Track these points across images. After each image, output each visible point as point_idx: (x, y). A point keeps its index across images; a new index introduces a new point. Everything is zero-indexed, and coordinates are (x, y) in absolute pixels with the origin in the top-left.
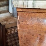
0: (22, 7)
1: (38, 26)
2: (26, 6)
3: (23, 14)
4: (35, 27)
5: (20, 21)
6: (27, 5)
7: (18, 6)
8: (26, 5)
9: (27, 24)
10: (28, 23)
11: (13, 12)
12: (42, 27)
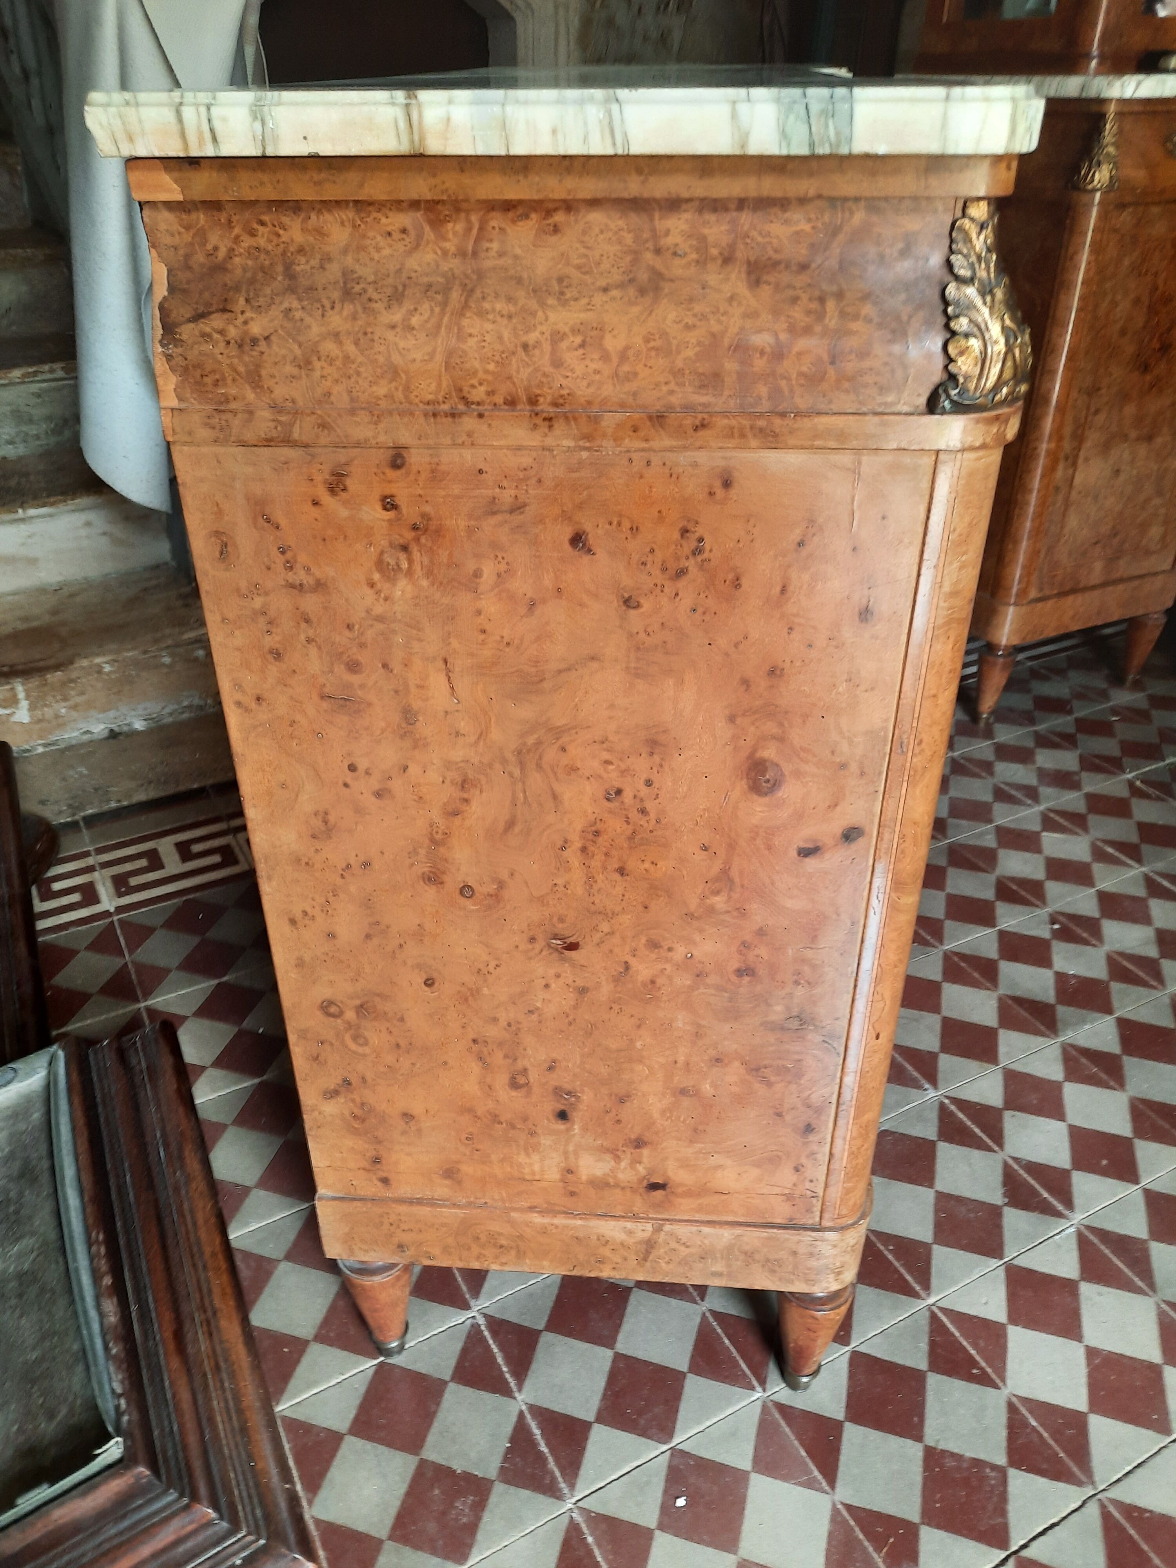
0: (174, 150)
1: (351, 349)
2: (201, 142)
3: (202, 235)
4: (331, 361)
5: (180, 312)
6: (212, 130)
7: (131, 139)
8: (200, 134)
9: (254, 341)
10: (255, 329)
11: (173, 482)
12: (397, 359)
